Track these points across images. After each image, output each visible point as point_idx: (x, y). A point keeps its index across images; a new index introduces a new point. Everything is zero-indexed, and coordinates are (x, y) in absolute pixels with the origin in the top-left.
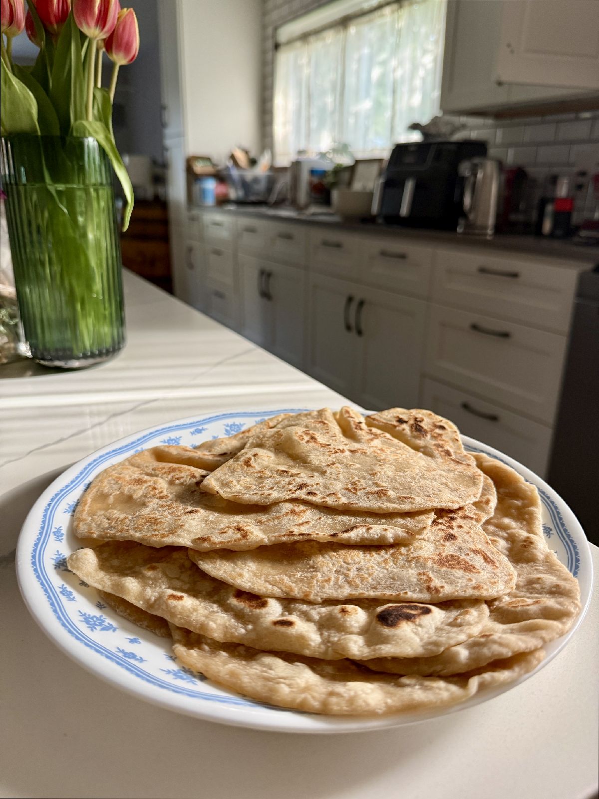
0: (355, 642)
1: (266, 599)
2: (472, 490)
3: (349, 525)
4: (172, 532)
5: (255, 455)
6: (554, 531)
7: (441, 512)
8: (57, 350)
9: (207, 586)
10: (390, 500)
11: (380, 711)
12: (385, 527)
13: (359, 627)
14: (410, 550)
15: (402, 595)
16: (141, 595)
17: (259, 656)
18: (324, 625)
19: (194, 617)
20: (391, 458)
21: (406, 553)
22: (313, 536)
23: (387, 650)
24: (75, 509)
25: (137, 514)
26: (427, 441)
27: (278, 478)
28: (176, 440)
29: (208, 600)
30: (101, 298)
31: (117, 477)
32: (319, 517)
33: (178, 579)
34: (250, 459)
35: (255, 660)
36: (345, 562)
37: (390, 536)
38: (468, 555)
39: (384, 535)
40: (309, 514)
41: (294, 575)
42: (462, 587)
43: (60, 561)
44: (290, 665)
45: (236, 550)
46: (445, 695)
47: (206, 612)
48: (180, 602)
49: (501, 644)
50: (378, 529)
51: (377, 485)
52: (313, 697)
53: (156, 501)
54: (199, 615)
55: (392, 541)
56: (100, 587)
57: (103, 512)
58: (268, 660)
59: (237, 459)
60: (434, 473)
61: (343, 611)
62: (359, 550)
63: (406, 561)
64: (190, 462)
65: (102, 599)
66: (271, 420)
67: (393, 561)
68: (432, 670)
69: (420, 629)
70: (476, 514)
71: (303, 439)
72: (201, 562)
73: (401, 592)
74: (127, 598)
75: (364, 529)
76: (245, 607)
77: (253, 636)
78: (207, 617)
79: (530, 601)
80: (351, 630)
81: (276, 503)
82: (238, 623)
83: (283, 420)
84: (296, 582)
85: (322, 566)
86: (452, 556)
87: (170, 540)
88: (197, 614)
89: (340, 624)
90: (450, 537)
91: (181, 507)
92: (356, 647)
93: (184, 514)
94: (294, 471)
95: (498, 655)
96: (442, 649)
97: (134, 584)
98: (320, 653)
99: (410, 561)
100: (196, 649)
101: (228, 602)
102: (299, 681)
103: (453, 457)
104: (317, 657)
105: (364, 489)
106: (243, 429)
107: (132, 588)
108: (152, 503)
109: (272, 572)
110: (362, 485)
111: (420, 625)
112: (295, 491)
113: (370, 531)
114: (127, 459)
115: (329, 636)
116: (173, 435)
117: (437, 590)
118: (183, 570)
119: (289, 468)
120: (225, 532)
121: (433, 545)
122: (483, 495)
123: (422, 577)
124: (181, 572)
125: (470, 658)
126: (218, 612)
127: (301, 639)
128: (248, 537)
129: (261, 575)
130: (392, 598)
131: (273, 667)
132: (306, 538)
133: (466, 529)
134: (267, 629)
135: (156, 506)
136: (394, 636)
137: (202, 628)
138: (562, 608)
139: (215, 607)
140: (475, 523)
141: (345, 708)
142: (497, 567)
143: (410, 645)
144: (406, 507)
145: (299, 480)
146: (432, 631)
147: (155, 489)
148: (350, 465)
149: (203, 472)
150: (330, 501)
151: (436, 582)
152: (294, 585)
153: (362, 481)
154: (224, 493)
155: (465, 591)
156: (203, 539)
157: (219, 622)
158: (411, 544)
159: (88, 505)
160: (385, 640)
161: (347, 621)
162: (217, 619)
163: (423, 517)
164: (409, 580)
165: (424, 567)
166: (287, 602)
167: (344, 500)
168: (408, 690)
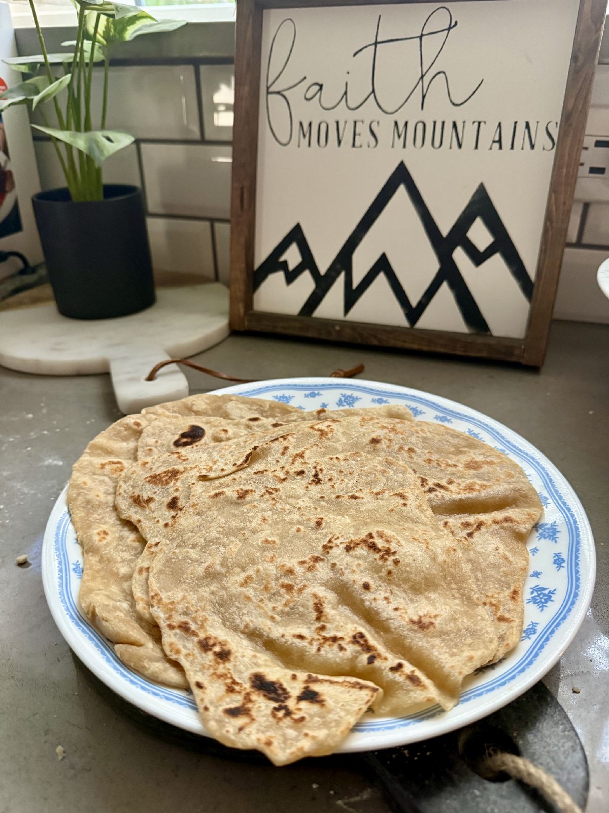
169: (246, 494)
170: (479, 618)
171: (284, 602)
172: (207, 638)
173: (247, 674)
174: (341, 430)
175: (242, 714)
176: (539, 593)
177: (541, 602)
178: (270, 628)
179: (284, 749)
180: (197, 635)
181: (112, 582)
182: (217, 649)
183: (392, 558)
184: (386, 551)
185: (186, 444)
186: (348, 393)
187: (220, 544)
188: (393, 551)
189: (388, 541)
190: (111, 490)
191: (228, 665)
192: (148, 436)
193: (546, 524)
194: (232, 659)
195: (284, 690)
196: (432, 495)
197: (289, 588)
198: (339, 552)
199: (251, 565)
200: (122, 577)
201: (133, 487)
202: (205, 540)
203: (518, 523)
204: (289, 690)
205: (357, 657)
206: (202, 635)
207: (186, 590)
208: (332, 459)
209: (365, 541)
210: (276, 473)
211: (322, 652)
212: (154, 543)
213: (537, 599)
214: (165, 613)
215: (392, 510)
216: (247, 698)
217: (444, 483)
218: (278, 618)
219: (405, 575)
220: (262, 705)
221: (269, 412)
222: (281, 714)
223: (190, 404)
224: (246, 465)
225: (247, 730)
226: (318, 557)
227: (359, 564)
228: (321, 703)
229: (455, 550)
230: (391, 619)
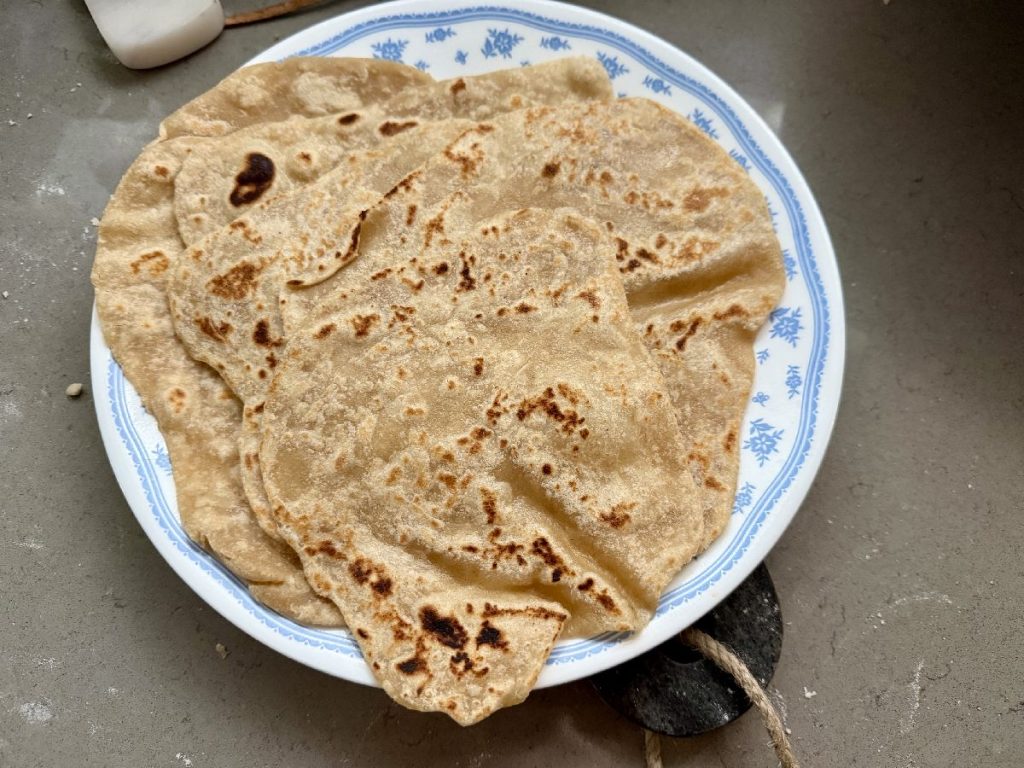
169: (367, 327)
170: (684, 490)
171: (445, 502)
172: (359, 562)
173: (416, 609)
174: (496, 150)
175: (418, 670)
176: (761, 432)
177: (761, 449)
178: (433, 540)
179: (470, 711)
180: (345, 559)
181: (214, 472)
182: (374, 578)
183: (579, 428)
184: (571, 417)
185: (251, 198)
186: (500, 26)
187: (347, 420)
188: (579, 418)
189: (573, 401)
190: (163, 306)
191: (392, 600)
192: (185, 191)
193: (786, 311)
194: (394, 591)
195: (460, 628)
196: (632, 276)
197: (450, 481)
198: (510, 421)
199: (395, 452)
200: (226, 462)
201: (194, 302)
202: (324, 414)
203: (748, 315)
204: (466, 628)
205: (540, 570)
206: (352, 558)
207: (317, 496)
208: (486, 233)
209: (543, 402)
210: (405, 275)
211: (499, 568)
212: (253, 407)
213: (757, 444)
214: (299, 534)
215: (578, 331)
216: (421, 647)
217: (651, 248)
218: (441, 524)
219: (594, 450)
220: (439, 654)
221: (370, 86)
222: (461, 666)
223: (234, 94)
224: (355, 254)
225: (427, 691)
226: (482, 431)
227: (536, 439)
228: (503, 646)
229: (660, 396)
230: (578, 514)
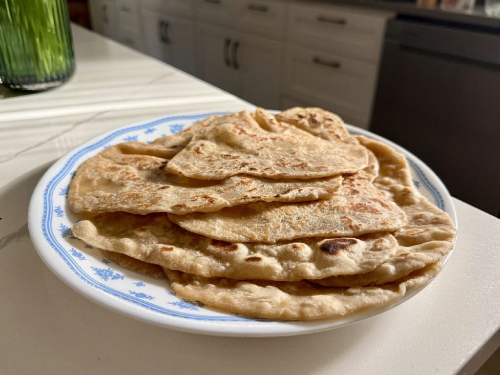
0: (310, 268)
1: (236, 244)
2: (362, 160)
3: (285, 189)
4: (154, 202)
5: (202, 145)
6: (420, 184)
7: (346, 175)
8: (23, 77)
9: (188, 239)
10: (310, 169)
11: (343, 314)
12: (312, 188)
13: (308, 256)
14: (331, 202)
15: (333, 233)
16: (139, 251)
17: (239, 284)
18: (282, 258)
19: (184, 262)
20: (302, 142)
21: (328, 204)
22: (263, 198)
23: (334, 271)
24: (68, 191)
25: (120, 192)
26: (321, 129)
27: (224, 161)
28: (135, 138)
29: (191, 248)
30: (54, 32)
31: (95, 167)
32: (262, 185)
33: (164, 236)
34: (198, 148)
35: (236, 287)
36: (287, 214)
37: (316, 193)
38: (369, 202)
39: (312, 194)
40: (254, 184)
41: (253, 226)
42: (373, 224)
43: (65, 231)
44: (263, 288)
45: (206, 212)
46: (386, 298)
47: (193, 257)
48: (172, 252)
49: (417, 259)
50: (306, 190)
51: (298, 160)
52: (291, 309)
53: (131, 182)
54: (188, 260)
55: (317, 197)
56: (103, 248)
57: (91, 193)
58: (247, 286)
59: (189, 149)
60: (334, 150)
61: (295, 247)
62: (294, 205)
63: (330, 210)
64: (150, 153)
65: (106, 256)
66: (205, 120)
67: (321, 211)
68: (369, 282)
69: (352, 254)
70: (366, 176)
71: (236, 132)
72: (181, 223)
73: (332, 231)
74: (128, 254)
75: (297, 191)
76: (221, 251)
77: (231, 270)
78: (194, 261)
79: (421, 230)
80: (303, 259)
81: (228, 177)
82: (218, 262)
83: (214, 120)
84: (255, 231)
85: (272, 218)
86: (360, 204)
87: (153, 208)
88: (186, 260)
89: (294, 256)
90: (355, 192)
91: (154, 185)
92: (311, 271)
93: (159, 189)
94: (235, 155)
95: (417, 267)
96: (375, 266)
97: (131, 243)
98: (284, 277)
99: (333, 210)
100: (190, 285)
101: (208, 248)
102: (276, 299)
103: (342, 139)
104: (283, 280)
105: (290, 163)
106: (185, 128)
107: (130, 245)
108: (129, 184)
109: (237, 225)
110: (287, 161)
111: (352, 252)
112: (240, 168)
113: (302, 192)
114: (99, 154)
115: (288, 265)
116: (131, 134)
117: (357, 228)
118: (166, 230)
119: (230, 153)
120: (196, 200)
121: (345, 198)
122: (369, 163)
123: (344, 219)
124: (165, 231)
125: (397, 271)
126: (201, 256)
127: (269, 269)
128: (214, 202)
129: (229, 228)
130: (326, 236)
131: (253, 291)
132: (257, 199)
133: (362, 186)
134: (242, 264)
135: (133, 186)
136: (337, 260)
137: (192, 269)
138: (446, 232)
139: (198, 253)
140: (367, 182)
141: (318, 314)
142: (391, 210)
143: (350, 266)
144: (323, 173)
145: (240, 161)
146: (361, 255)
147: (127, 173)
148: (275, 148)
149: (164, 160)
150: (268, 173)
151: (355, 222)
152: (254, 233)
153: (287, 158)
154: (186, 173)
155: (376, 227)
156: (180, 206)
157: (204, 263)
158: (331, 198)
159: (78, 188)
160: (332, 264)
161: (299, 253)
162: (202, 262)
163: (335, 180)
164: (336, 223)
165: (344, 212)
166: (250, 245)
167: (278, 172)
168: (358, 297)
